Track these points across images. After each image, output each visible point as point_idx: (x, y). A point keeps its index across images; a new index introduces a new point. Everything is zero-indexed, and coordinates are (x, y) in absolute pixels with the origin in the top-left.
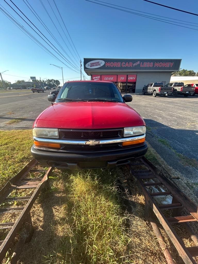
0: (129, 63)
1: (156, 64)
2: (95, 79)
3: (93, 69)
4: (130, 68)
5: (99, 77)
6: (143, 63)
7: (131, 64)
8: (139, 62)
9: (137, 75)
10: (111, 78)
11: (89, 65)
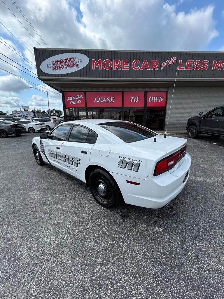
0: (149, 62)
1: (215, 63)
2: (73, 100)
3: (62, 75)
4: (154, 73)
5: (81, 96)
6: (184, 62)
7: (154, 65)
8: (174, 60)
9: (167, 92)
10: (110, 99)
11: (48, 66)
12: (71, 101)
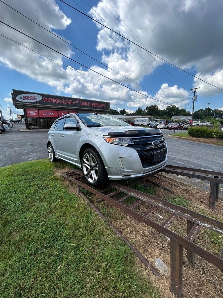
1: (92, 104)
3: (28, 103)
4: (71, 105)
5: (36, 112)
6: (82, 102)
7: (70, 102)
8: (78, 101)
9: (77, 112)
11: (21, 98)
12: (30, 113)
